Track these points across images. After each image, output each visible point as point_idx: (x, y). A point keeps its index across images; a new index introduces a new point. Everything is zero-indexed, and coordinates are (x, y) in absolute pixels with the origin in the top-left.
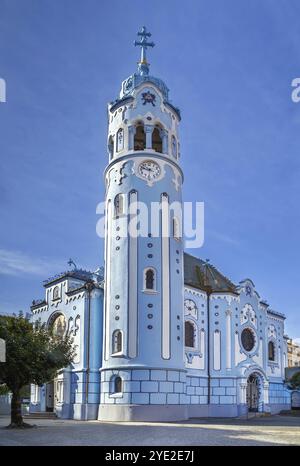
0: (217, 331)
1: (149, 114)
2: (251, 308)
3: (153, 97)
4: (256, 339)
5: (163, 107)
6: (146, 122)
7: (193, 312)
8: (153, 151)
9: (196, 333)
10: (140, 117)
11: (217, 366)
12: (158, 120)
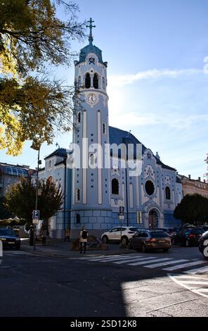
0: (131, 183)
1: (92, 69)
2: (151, 167)
3: (94, 59)
4: (155, 187)
5: (98, 64)
6: (91, 73)
7: (117, 173)
8: (93, 88)
9: (119, 185)
10: (88, 71)
11: (131, 206)
12: (96, 71)
